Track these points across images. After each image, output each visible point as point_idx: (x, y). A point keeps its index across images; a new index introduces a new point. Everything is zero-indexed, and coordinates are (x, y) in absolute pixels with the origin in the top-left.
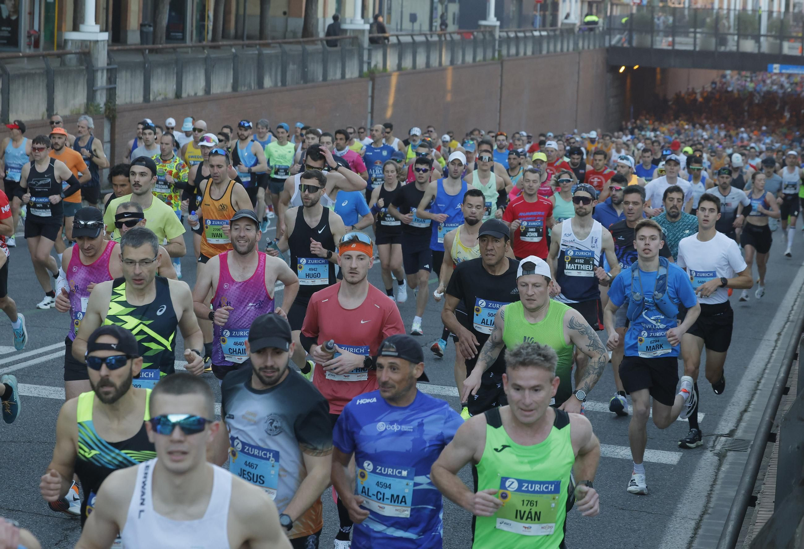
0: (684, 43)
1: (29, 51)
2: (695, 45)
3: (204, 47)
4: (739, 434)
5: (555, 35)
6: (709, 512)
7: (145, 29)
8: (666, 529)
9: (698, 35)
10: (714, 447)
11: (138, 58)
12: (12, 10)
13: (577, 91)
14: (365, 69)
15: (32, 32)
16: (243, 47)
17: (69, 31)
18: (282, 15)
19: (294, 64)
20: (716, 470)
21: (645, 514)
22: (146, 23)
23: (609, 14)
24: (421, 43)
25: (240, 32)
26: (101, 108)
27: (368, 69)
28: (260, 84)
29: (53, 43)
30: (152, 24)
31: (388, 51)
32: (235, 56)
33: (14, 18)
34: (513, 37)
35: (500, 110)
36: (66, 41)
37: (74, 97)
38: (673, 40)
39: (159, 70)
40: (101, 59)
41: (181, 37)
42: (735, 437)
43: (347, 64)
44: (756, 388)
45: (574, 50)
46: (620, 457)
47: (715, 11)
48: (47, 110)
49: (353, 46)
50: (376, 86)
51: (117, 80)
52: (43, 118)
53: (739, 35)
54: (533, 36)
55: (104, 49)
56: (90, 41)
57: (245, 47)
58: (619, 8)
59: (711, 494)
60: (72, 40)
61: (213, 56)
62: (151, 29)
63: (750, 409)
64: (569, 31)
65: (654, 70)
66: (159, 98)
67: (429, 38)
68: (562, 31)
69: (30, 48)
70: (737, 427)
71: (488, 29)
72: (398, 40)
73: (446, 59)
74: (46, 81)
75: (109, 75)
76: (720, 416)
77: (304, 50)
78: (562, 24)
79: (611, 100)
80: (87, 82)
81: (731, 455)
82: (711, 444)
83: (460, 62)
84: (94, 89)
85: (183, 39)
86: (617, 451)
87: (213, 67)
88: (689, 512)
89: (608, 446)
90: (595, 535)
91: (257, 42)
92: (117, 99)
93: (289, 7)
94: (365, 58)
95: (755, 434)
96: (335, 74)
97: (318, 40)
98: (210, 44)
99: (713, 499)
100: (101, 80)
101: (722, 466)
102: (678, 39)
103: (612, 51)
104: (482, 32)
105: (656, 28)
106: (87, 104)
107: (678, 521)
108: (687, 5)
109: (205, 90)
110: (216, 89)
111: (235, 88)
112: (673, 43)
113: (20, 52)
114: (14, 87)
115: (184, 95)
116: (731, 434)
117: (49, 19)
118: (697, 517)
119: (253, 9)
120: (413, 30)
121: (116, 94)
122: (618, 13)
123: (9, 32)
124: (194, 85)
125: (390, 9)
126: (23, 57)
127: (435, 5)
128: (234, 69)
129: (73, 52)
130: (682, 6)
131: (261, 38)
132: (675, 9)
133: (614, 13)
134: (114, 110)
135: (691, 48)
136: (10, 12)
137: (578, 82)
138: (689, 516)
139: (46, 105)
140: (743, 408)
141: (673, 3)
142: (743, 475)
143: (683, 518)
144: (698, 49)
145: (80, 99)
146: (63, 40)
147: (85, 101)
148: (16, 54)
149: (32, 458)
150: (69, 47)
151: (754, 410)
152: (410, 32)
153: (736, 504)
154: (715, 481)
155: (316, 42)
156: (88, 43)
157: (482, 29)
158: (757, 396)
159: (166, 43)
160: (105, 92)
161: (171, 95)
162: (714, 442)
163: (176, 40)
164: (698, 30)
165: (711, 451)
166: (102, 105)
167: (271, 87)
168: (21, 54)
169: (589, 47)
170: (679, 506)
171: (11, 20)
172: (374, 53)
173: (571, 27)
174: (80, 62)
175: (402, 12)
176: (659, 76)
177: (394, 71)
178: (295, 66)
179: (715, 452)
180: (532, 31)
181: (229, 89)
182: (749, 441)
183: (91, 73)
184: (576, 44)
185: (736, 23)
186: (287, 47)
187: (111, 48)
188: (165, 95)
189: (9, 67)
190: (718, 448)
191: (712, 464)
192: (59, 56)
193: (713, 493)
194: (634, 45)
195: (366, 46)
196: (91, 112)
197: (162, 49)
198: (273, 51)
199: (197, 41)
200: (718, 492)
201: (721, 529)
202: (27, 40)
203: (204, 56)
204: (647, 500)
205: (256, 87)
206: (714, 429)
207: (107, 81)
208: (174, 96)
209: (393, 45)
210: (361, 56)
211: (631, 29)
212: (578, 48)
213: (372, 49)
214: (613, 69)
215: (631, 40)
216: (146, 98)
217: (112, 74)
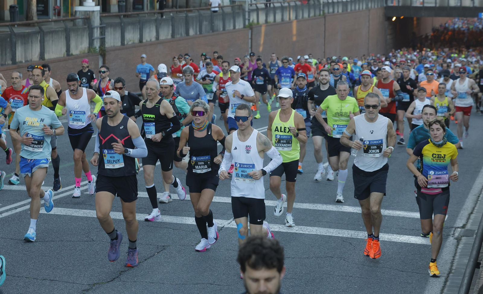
0: (430, 3)
1: (54, 18)
2: (436, 3)
3: (154, 13)
4: (468, 226)
6: (452, 272)
7: (121, 4)
8: (428, 282)
10: (454, 234)
11: (117, 20)
13: (369, 32)
14: (247, 23)
15: (56, 7)
16: (177, 13)
17: (78, 6)
19: (206, 21)
20: (456, 248)
21: (415, 274)
24: (278, 7)
25: (175, 4)
28: (187, 33)
29: (68, 13)
30: (124, 1)
31: (260, 13)
32: (172, 18)
36: (76, 12)
37: (81, 44)
38: (423, 1)
39: (130, 27)
40: (96, 21)
41: (141, 8)
42: (466, 228)
43: (236, 21)
44: (477, 200)
45: (366, 8)
46: (400, 241)
48: (66, 51)
49: (239, 10)
50: (254, 33)
51: (106, 33)
52: (64, 56)
55: (98, 16)
56: (90, 11)
57: (178, 12)
59: (453, 261)
60: (80, 11)
62: (124, 4)
63: (474, 212)
65: (412, 18)
66: (130, 43)
67: (283, 5)
69: (55, 16)
70: (467, 222)
73: (293, 16)
74: (65, 34)
75: (101, 31)
76: (457, 216)
79: (388, 37)
80: (89, 35)
81: (463, 238)
82: (452, 232)
83: (300, 17)
84: (93, 38)
85: (143, 9)
86: (398, 237)
87: (160, 24)
89: (392, 235)
90: (387, 286)
91: (185, 9)
92: (106, 44)
94: (247, 17)
95: (478, 227)
96: (230, 26)
99: (455, 264)
100: (97, 33)
101: (460, 245)
103: (388, 8)
106: (89, 47)
109: (156, 38)
110: (162, 37)
111: (173, 36)
112: (423, 3)
113: (50, 18)
114: (48, 38)
115: (144, 41)
116: (464, 227)
118: (446, 275)
121: (105, 41)
123: (43, 7)
124: (150, 35)
126: (51, 21)
128: (172, 26)
129: (80, 18)
131: (187, 7)
134: (105, 50)
135: (433, 5)
137: (369, 27)
139: (65, 49)
140: (470, 211)
142: (472, 250)
144: (438, 5)
145: (84, 45)
146: (74, 11)
147: (88, 45)
148: (48, 20)
149: (63, 250)
150: (78, 15)
151: (477, 212)
153: (468, 267)
154: (455, 254)
156: (89, 12)
158: (478, 205)
159: (133, 11)
160: (99, 40)
161: (137, 41)
163: (138, 9)
165: (452, 237)
166: (98, 48)
167: (193, 35)
168: (50, 20)
172: (251, 14)
174: (84, 24)
176: (415, 22)
177: (263, 24)
178: (207, 23)
179: (455, 237)
181: (170, 37)
182: (475, 231)
183: (91, 30)
184: (367, 5)
186: (202, 12)
187: (102, 15)
188: (134, 41)
189: (44, 27)
190: (457, 235)
191: (453, 244)
192: (72, 20)
193: (454, 261)
194: (400, 5)
195: (247, 9)
196: (91, 52)
197: (131, 15)
198: (194, 14)
199: (150, 10)
200: (457, 260)
201: (460, 282)
202: (54, 12)
203: (155, 18)
204: (416, 266)
205: (185, 35)
206: (454, 224)
207: (100, 34)
208: (138, 42)
209: (262, 9)
210: (244, 16)
212: (368, 7)
213: (250, 11)
214: (389, 19)
215: (399, 2)
216: (123, 43)
217: (103, 30)
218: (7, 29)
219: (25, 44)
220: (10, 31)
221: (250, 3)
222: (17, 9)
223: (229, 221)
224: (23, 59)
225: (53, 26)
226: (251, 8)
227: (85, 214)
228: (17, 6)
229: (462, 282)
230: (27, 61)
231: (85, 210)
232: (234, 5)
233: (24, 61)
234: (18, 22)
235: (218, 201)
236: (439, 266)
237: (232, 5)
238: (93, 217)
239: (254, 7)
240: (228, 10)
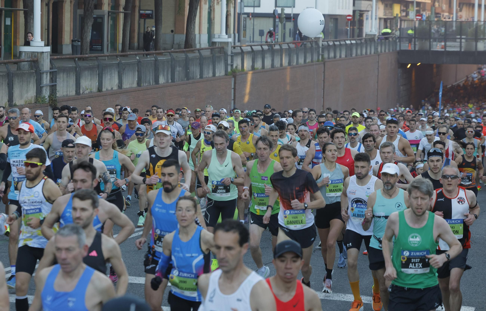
0: (453, 46)
2: (461, 47)
3: (117, 56)
5: (361, 43)
7: (75, 44)
9: (463, 40)
11: (71, 64)
13: (378, 82)
14: (229, 70)
16: (144, 56)
17: (22, 46)
18: (171, 33)
19: (180, 67)
22: (76, 39)
23: (399, 27)
24: (268, 51)
26: (47, 99)
27: (231, 70)
28: (157, 81)
29: (10, 53)
30: (80, 40)
31: (245, 56)
32: (139, 62)
34: (332, 45)
35: (323, 96)
36: (20, 53)
37: (27, 92)
38: (445, 44)
39: (86, 72)
40: (46, 65)
41: (100, 49)
43: (217, 67)
45: (374, 53)
47: (475, 23)
48: (8, 101)
49: (220, 54)
50: (237, 82)
51: (57, 79)
54: (346, 44)
55: (48, 58)
56: (38, 53)
58: (406, 22)
60: (25, 52)
61: (123, 62)
62: (79, 43)
64: (371, 39)
65: (432, 65)
66: (87, 92)
68: (366, 40)
72: (252, 48)
73: (285, 62)
74: (7, 81)
75: (51, 76)
77: (187, 57)
78: (366, 35)
79: (402, 88)
80: (36, 81)
83: (294, 63)
84: (41, 86)
85: (102, 50)
91: (154, 52)
92: (57, 92)
93: (175, 26)
94: (229, 62)
96: (208, 73)
97: (196, 50)
98: (121, 54)
100: (46, 80)
102: (448, 44)
103: (402, 53)
104: (310, 42)
105: (432, 36)
106: (36, 96)
108: (454, 20)
109: (119, 86)
110: (126, 85)
111: (139, 84)
112: (445, 46)
115: (104, 90)
117: (7, 37)
120: (261, 42)
121: (56, 90)
122: (406, 26)
124: (111, 82)
125: (245, 27)
127: (277, 23)
128: (138, 71)
129: (26, 60)
130: (451, 20)
131: (156, 50)
132: (446, 22)
133: (403, 27)
134: (55, 100)
135: (458, 49)
137: (378, 76)
139: (7, 98)
141: (445, 18)
144: (463, 50)
145: (31, 93)
146: (18, 52)
147: (35, 94)
150: (23, 57)
152: (260, 44)
156: (37, 54)
157: (310, 40)
159: (90, 53)
160: (48, 88)
161: (95, 90)
163: (96, 51)
164: (463, 37)
166: (47, 97)
167: (164, 83)
169: (385, 51)
172: (235, 58)
173: (373, 37)
174: (31, 67)
175: (253, 28)
176: (435, 70)
177: (249, 71)
178: (181, 69)
180: (345, 41)
181: (135, 85)
183: (39, 75)
184: (376, 49)
186: (174, 55)
187: (53, 57)
188: (91, 90)
192: (16, 63)
194: (417, 49)
195: (229, 53)
196: (39, 102)
197: (88, 57)
198: (165, 58)
199: (111, 52)
203: (117, 62)
205: (154, 83)
207: (50, 80)
208: (97, 90)
209: (248, 53)
210: (226, 60)
211: (415, 38)
212: (377, 51)
213: (234, 55)
214: (403, 66)
215: (415, 45)
216: (78, 92)
217: (53, 76)
221: (233, 45)
226: (234, 51)
237: (210, 48)
239: (238, 50)
240: (207, 53)
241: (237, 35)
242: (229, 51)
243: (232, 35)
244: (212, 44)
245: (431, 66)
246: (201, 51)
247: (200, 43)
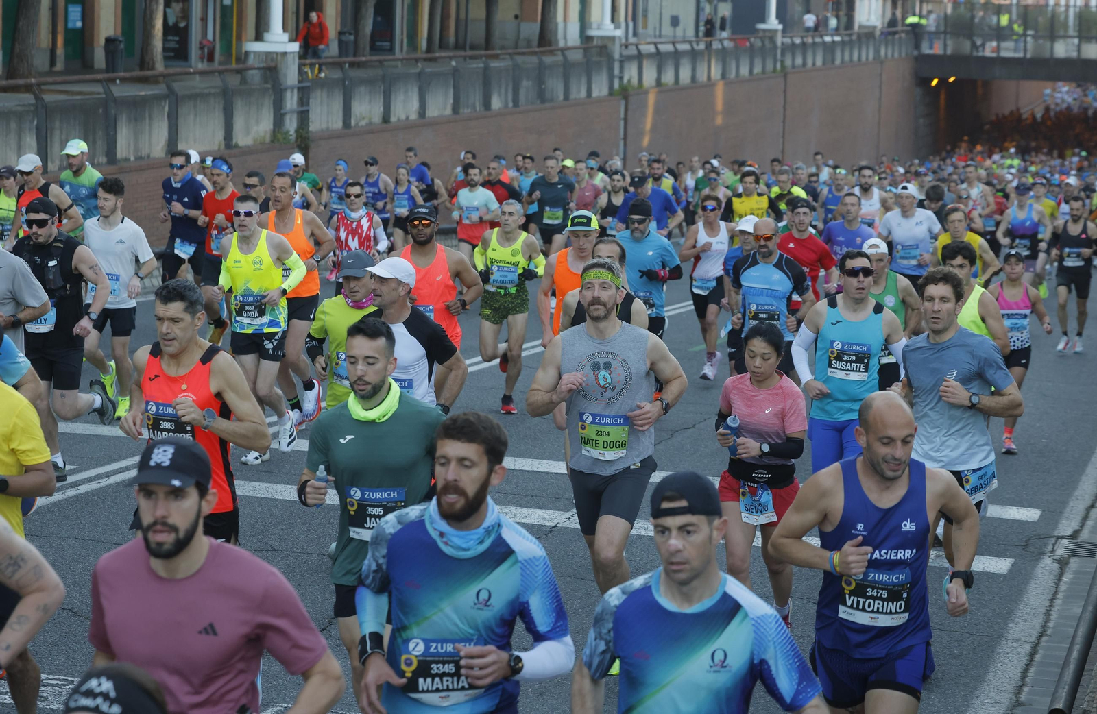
0: (1012, 49)
1: (201, 66)
3: (417, 60)
4: (1085, 535)
5: (851, 40)
6: (1048, 633)
7: (344, 38)
8: (995, 654)
9: (1029, 39)
10: (1053, 551)
11: (337, 74)
12: (180, 15)
13: (879, 110)
14: (616, 85)
15: (204, 42)
16: (465, 59)
17: (251, 41)
18: (513, 19)
19: (528, 80)
20: (1056, 581)
21: (967, 635)
22: (345, 30)
24: (685, 53)
25: (461, 41)
26: (291, 135)
27: (620, 86)
28: (487, 105)
29: (230, 55)
30: (352, 32)
31: (646, 63)
32: (455, 70)
33: (182, 25)
34: (799, 45)
35: (784, 134)
36: (247, 53)
37: (258, 122)
38: (999, 46)
39: (362, 89)
40: (291, 76)
41: (389, 48)
42: (1080, 539)
43: (594, 79)
45: (874, 59)
46: (936, 565)
47: (1050, 8)
48: (225, 139)
49: (601, 57)
50: (630, 107)
51: (311, 101)
52: (219, 149)
53: (1080, 37)
54: (824, 43)
55: (294, 63)
56: (277, 53)
57: (467, 59)
59: (1050, 610)
60: (255, 53)
61: (428, 70)
62: (352, 38)
64: (868, 35)
65: (975, 82)
66: (363, 123)
67: (695, 46)
68: (859, 36)
69: (202, 62)
70: (1082, 526)
71: (767, 34)
72: (657, 49)
73: (716, 72)
74: (223, 102)
75: (301, 95)
76: (1061, 513)
77: (541, 63)
78: (860, 27)
79: (921, 121)
80: (274, 104)
81: (1074, 563)
82: (1050, 548)
83: (733, 75)
84: (282, 112)
85: (391, 50)
87: (429, 84)
88: (1023, 634)
91: (483, 52)
92: (310, 124)
93: (521, 9)
94: (616, 71)
96: (579, 91)
97: (558, 50)
98: (425, 56)
99: (1054, 617)
100: (291, 101)
101: (1065, 576)
102: (1004, 45)
103: (922, 60)
104: (761, 38)
105: (976, 29)
106: (274, 131)
107: (1010, 644)
108: (1015, 2)
109: (419, 113)
110: (433, 112)
111: (455, 109)
112: (998, 49)
113: (191, 67)
114: (185, 110)
115: (393, 119)
116: (1074, 536)
117: (225, 27)
118: (1033, 639)
119: (477, 11)
120: (675, 37)
121: (308, 119)
123: (177, 42)
124: (406, 106)
125: (645, 11)
126: (194, 73)
127: (702, 5)
128: (454, 87)
129: (256, 66)
131: (487, 48)
132: (999, 5)
134: (308, 138)
135: (1020, 55)
136: (177, 17)
137: (880, 99)
138: (1023, 638)
139: (223, 133)
140: (1089, 503)
142: (1091, 586)
143: (1016, 641)
144: (1029, 56)
145: (264, 125)
146: (243, 51)
147: (272, 127)
148: (187, 70)
150: (251, 61)
152: (671, 40)
153: (1082, 623)
154: (1055, 593)
155: (556, 52)
156: (275, 56)
157: (761, 34)
159: (371, 55)
160: (295, 116)
161: (377, 119)
162: (1054, 545)
163: (382, 51)
164: (1029, 33)
165: (1050, 557)
166: (292, 132)
167: (500, 109)
168: (191, 70)
170: (1011, 625)
171: (179, 28)
172: (626, 65)
173: (871, 30)
174: (265, 79)
175: (661, 14)
176: (980, 91)
177: (652, 88)
178: (530, 83)
179: (1055, 558)
181: (448, 111)
183: (278, 93)
184: (877, 52)
185: (1077, 23)
186: (519, 59)
187: (303, 61)
188: (370, 119)
189: (176, 86)
190: (1059, 552)
191: (1051, 573)
192: (238, 72)
193: (1053, 609)
194: (949, 52)
195: (617, 56)
196: (278, 140)
197: (366, 62)
198: (502, 64)
199: (408, 52)
200: (1058, 608)
201: (1064, 654)
202: (199, 52)
203: (417, 70)
204: (970, 619)
205: (482, 109)
206: (1054, 529)
207: (298, 103)
208: (381, 121)
209: (650, 56)
210: (611, 69)
211: (945, 32)
212: (879, 56)
213: (624, 60)
214: (924, 82)
215: (945, 46)
216: (347, 124)
217: (304, 94)
218: (99, 88)
219: (136, 120)
220: (105, 93)
221: (623, 41)
222: (122, 46)
223: (568, 514)
224: (132, 152)
225: (198, 83)
226: (626, 53)
227: (257, 492)
228: (121, 39)
229: (1067, 655)
230: (138, 158)
231: (257, 484)
232: (590, 45)
233: (132, 158)
234: (122, 74)
235: (546, 470)
236: (1020, 621)
237: (583, 46)
238: (275, 499)
239: (632, 51)
240: (577, 56)
241: (631, 25)
242: (617, 53)
243: (623, 25)
244: (586, 39)
245: (973, 83)
246: (567, 53)
247: (565, 38)
